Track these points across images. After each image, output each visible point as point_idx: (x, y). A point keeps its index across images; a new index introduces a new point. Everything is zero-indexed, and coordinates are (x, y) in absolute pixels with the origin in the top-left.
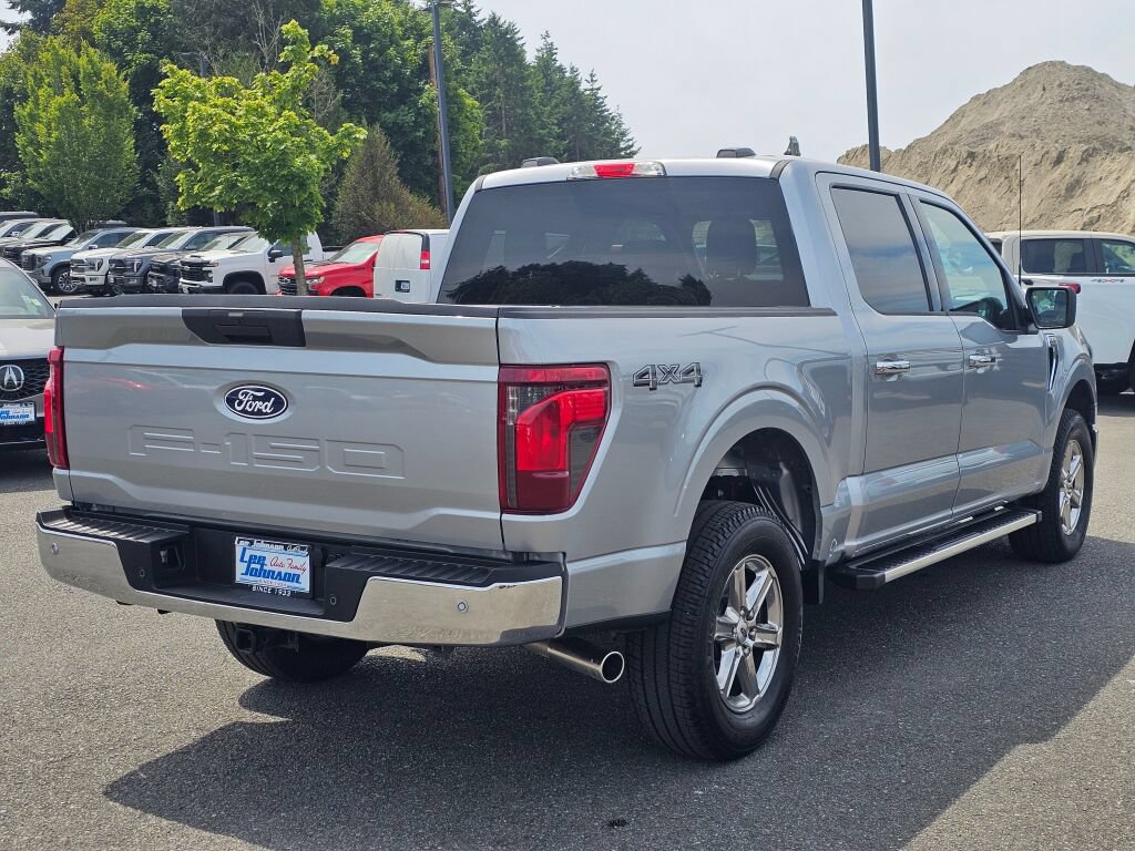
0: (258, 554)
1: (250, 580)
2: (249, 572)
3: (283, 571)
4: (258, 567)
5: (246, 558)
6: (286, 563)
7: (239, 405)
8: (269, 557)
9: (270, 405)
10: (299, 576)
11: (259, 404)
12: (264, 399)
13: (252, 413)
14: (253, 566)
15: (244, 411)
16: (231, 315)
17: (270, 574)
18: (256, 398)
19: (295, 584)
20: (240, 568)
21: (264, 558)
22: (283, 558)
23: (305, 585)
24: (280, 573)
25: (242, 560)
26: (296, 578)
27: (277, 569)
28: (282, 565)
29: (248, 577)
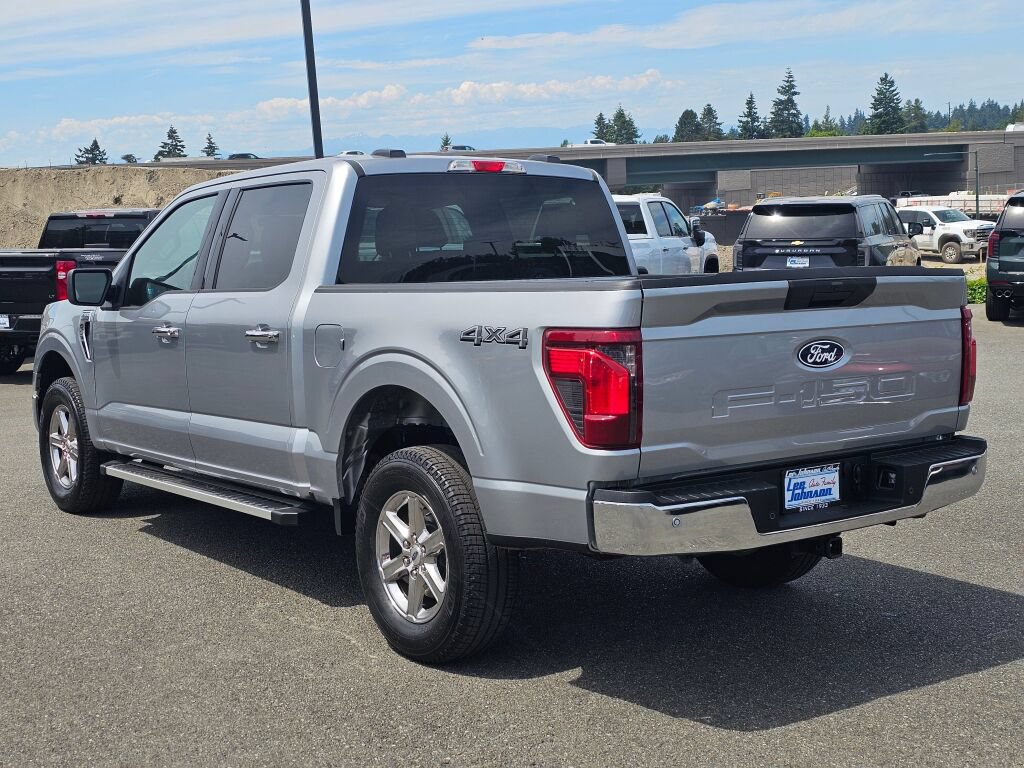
0: (799, 481)
1: (795, 504)
2: (794, 497)
3: (819, 489)
4: (799, 491)
5: (791, 487)
6: (821, 482)
7: (811, 358)
8: (808, 481)
9: (833, 354)
10: (830, 489)
11: (826, 355)
12: (829, 351)
13: (821, 363)
14: (797, 492)
15: (815, 363)
16: (834, 283)
17: (809, 495)
18: (824, 351)
19: (828, 497)
20: (788, 495)
21: (804, 483)
22: (818, 479)
23: (836, 495)
24: (816, 491)
25: (788, 490)
26: (828, 492)
27: (813, 489)
28: (818, 485)
29: (794, 502)
